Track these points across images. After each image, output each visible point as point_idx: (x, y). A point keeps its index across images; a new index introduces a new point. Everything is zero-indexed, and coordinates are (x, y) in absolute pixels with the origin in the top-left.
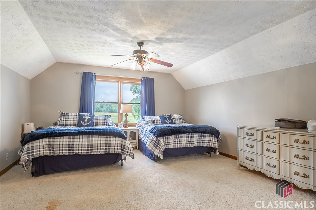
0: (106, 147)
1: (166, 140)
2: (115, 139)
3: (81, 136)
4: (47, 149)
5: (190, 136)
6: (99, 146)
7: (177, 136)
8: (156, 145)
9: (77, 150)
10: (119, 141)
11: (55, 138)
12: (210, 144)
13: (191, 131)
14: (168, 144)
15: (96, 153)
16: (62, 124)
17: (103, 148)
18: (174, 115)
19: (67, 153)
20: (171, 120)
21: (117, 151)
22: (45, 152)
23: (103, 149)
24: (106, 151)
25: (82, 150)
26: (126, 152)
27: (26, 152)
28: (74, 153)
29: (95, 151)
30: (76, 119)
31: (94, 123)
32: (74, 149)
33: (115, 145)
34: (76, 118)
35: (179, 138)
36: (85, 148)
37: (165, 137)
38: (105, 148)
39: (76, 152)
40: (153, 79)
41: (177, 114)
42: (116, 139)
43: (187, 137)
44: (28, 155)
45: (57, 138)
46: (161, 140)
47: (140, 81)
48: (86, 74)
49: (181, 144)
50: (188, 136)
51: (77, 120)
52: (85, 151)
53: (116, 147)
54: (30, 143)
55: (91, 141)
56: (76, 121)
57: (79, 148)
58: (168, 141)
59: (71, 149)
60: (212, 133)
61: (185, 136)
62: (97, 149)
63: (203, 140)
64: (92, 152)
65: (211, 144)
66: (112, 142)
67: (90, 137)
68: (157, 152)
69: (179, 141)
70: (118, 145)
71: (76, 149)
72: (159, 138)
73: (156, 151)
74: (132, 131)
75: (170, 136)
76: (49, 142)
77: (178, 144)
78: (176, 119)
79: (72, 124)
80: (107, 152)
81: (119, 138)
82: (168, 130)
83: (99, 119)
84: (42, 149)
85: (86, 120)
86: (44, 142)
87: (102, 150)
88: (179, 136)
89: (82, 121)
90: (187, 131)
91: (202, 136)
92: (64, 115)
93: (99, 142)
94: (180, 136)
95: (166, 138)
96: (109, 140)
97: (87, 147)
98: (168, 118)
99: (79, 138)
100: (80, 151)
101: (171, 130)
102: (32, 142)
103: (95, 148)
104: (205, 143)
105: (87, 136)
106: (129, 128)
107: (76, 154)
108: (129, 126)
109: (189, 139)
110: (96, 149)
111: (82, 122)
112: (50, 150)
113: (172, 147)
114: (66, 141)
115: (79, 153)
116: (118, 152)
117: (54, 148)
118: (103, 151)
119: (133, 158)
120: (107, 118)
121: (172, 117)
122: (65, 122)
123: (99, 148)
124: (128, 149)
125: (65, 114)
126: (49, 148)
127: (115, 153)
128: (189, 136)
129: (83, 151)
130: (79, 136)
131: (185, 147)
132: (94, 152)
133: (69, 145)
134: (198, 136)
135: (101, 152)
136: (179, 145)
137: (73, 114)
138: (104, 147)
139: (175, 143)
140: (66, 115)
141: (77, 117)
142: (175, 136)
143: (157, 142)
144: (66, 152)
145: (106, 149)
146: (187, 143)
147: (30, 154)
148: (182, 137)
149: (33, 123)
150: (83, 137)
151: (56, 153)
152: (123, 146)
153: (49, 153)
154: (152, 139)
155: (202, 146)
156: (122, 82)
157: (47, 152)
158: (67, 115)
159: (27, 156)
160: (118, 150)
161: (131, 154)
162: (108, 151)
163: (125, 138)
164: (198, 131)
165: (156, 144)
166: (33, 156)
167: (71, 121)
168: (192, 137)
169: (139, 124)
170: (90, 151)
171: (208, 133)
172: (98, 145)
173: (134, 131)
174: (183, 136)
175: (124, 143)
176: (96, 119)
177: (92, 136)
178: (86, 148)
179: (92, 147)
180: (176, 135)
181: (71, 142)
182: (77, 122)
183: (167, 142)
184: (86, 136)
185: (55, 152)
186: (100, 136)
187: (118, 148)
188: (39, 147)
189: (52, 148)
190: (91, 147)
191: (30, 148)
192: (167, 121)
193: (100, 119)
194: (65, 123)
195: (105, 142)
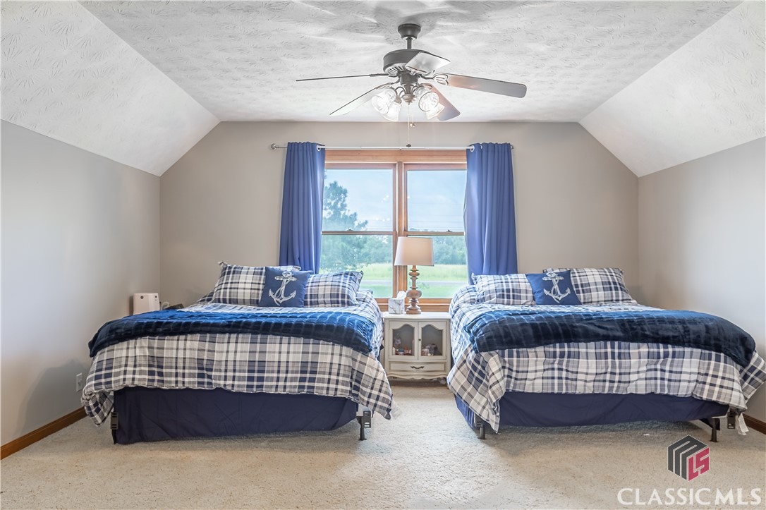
0: (303, 375)
1: (511, 363)
2: (330, 351)
3: (234, 336)
4: (143, 368)
5: (613, 354)
6: (283, 368)
7: (558, 350)
8: (477, 379)
9: (220, 376)
10: (343, 358)
11: (166, 338)
12: (703, 389)
13: (620, 334)
14: (520, 376)
15: (273, 391)
16: (221, 297)
17: (294, 375)
18: (586, 270)
19: (194, 383)
20: (568, 291)
21: (336, 390)
22: (137, 376)
23: (293, 379)
24: (303, 387)
25: (234, 379)
26: (364, 393)
27: (94, 375)
28: (214, 387)
29: (270, 384)
30: (259, 284)
31: (309, 296)
32: (213, 373)
33: (331, 368)
34: (257, 282)
35: (566, 359)
36: (244, 371)
37: (506, 351)
38: (299, 375)
39: (218, 382)
40: (507, 148)
41: (600, 268)
42: (333, 349)
43: (598, 356)
44: (97, 382)
45: (171, 337)
46: (494, 363)
47: (465, 158)
48: (296, 149)
49: (576, 380)
50: (603, 351)
51: (261, 287)
52: (241, 383)
53: (334, 377)
54: (106, 349)
55: (260, 352)
56: (259, 289)
57: (226, 371)
58: (518, 366)
59: (205, 372)
60: (713, 342)
61: (589, 351)
62: (278, 379)
63: (671, 372)
64: (262, 386)
65: (707, 387)
66: (320, 359)
67: (259, 341)
68: (479, 403)
69: (567, 371)
70: (339, 369)
71: (218, 374)
72: (483, 354)
73: (475, 400)
74: (429, 326)
75: (528, 350)
76: (150, 348)
77: (560, 378)
78: (593, 287)
79: (247, 298)
80: (306, 390)
81: (344, 348)
82: (523, 325)
83: (323, 284)
84: (132, 369)
85: (283, 288)
86: (137, 350)
87: (291, 381)
88: (566, 350)
89: (272, 291)
90: (601, 331)
91: (666, 355)
92: (229, 273)
93: (284, 358)
94: (569, 352)
95: (511, 356)
96: (313, 353)
97: (249, 371)
98: (560, 283)
99: (226, 340)
100: (229, 382)
101: (533, 326)
102: (111, 347)
103: (270, 375)
104: (682, 384)
105: (250, 336)
106: (424, 315)
107: (219, 390)
108: (424, 308)
109: (606, 363)
110: (272, 378)
111: (271, 293)
112: (151, 373)
113: (538, 389)
114: (194, 350)
115: (225, 385)
116: (339, 393)
117: (162, 367)
118: (295, 387)
119: (388, 417)
120: (347, 282)
121: (576, 279)
122: (230, 293)
123: (282, 375)
124: (370, 385)
125: (232, 270)
126: (150, 366)
127: (331, 394)
128: (609, 350)
129: (236, 383)
130: (227, 335)
131: (593, 395)
132: (267, 387)
133: (200, 360)
134: (649, 355)
135: (287, 390)
136: (567, 385)
137: (252, 269)
138: (297, 372)
139: (549, 374)
140: (234, 273)
141: (262, 279)
142: (547, 349)
143: (479, 367)
144: (192, 380)
145: (303, 379)
146: (601, 377)
147: (103, 380)
148: (578, 355)
149: (157, 294)
150: (237, 338)
151: (168, 382)
152: (355, 373)
153: (149, 380)
154: (465, 357)
155: (667, 395)
156: (405, 164)
157: (143, 377)
158: (237, 272)
159: (95, 385)
160: (340, 387)
161: (379, 403)
162: (309, 387)
163: (364, 349)
164: (647, 333)
165: (476, 374)
166: (109, 385)
167: (244, 289)
168: (619, 358)
169: (456, 304)
170: (255, 383)
171: (696, 343)
172: (279, 366)
173: (439, 326)
174: (583, 350)
175: (357, 363)
176: (314, 284)
177: (264, 336)
178: (246, 374)
179: (263, 372)
180: (555, 347)
181: (206, 353)
182: (261, 292)
183: (515, 368)
184: (245, 336)
185: (165, 379)
186: (285, 339)
187: (341, 378)
188: (123, 363)
189: (158, 367)
190: (259, 371)
191: (105, 362)
192: (555, 292)
193: (327, 283)
194: (230, 296)
195: (299, 358)
